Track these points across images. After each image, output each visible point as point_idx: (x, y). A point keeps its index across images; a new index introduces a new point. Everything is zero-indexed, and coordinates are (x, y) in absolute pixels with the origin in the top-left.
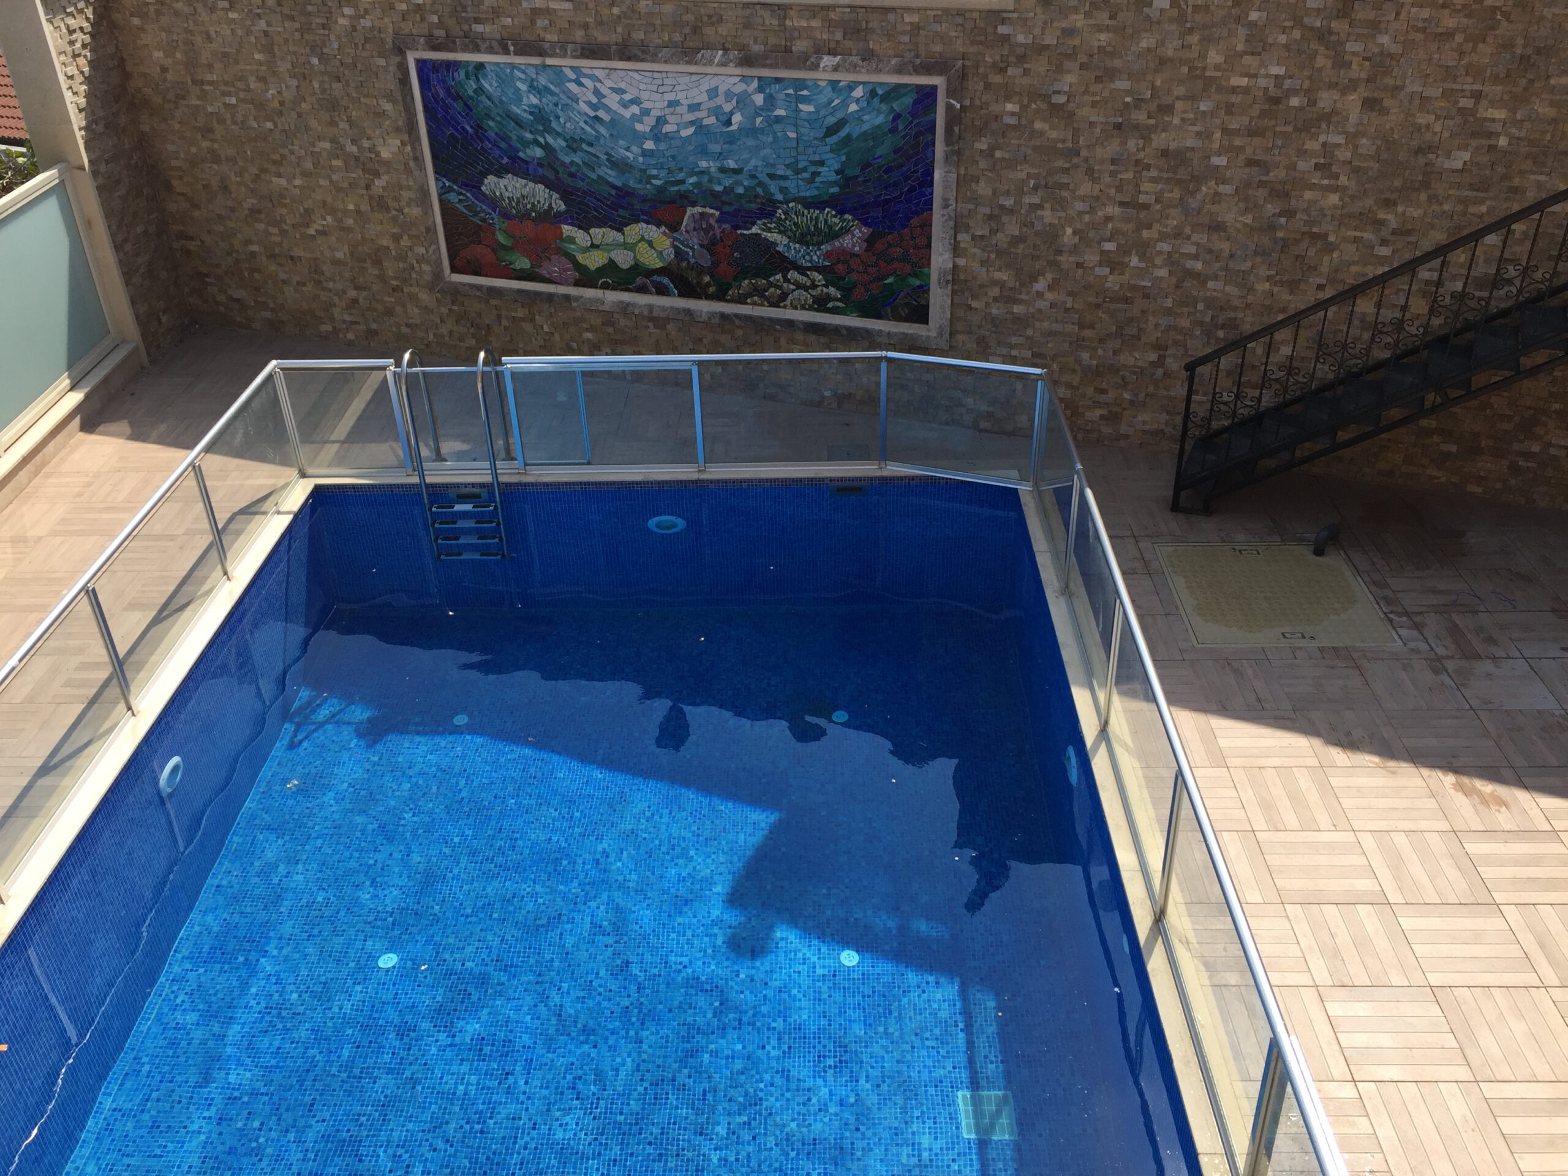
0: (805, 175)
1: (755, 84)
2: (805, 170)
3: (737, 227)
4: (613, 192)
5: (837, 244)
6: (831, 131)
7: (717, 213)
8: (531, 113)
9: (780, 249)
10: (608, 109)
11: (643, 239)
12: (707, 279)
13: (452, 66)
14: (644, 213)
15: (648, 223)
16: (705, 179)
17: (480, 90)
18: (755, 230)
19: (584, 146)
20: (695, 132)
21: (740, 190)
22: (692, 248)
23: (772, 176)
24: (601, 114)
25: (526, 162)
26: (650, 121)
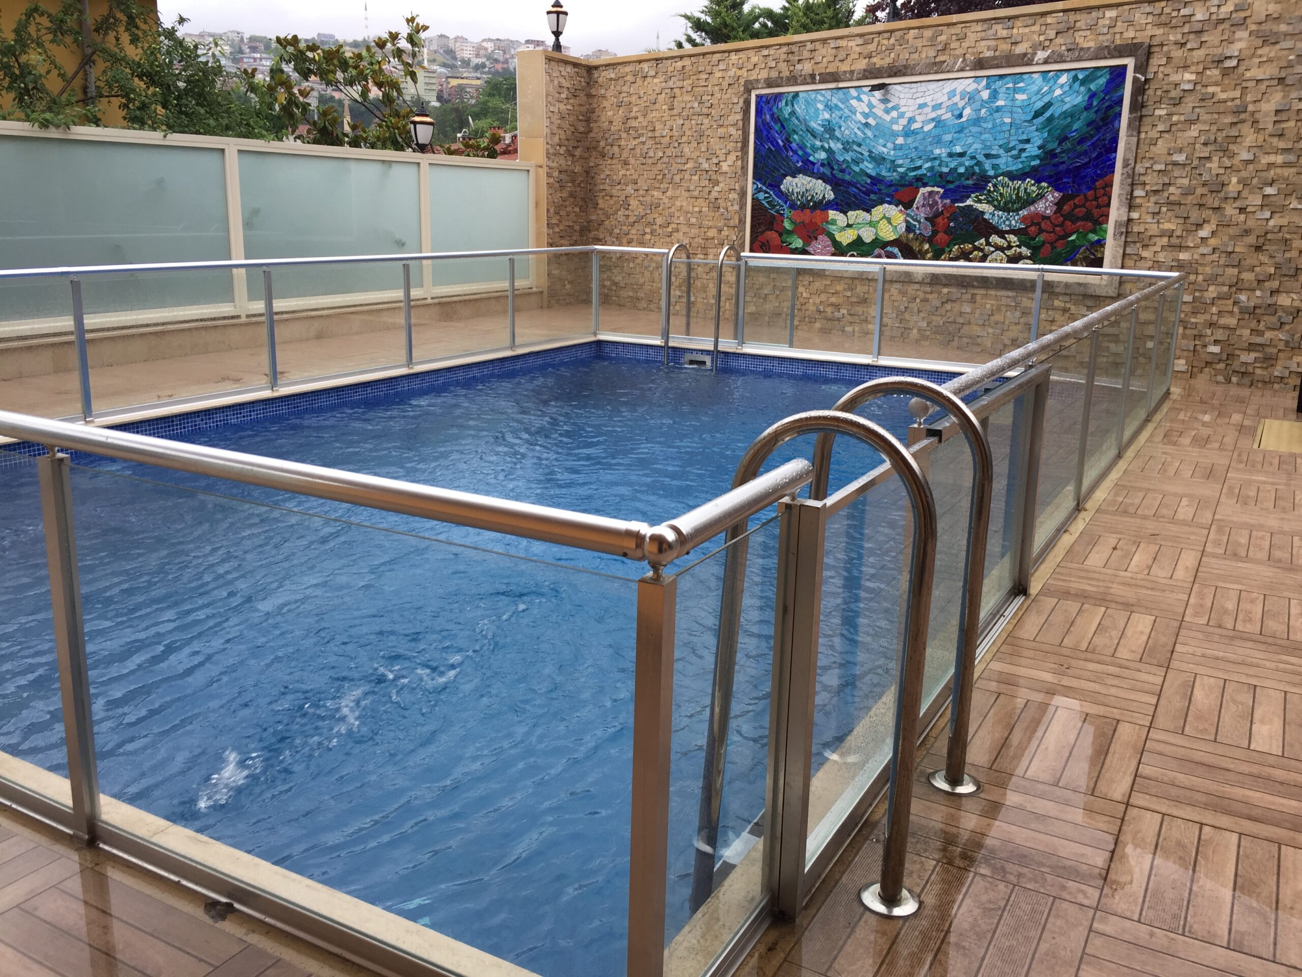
0: (1014, 152)
1: (984, 82)
2: (1013, 148)
3: (954, 201)
4: (869, 181)
5: (1032, 208)
6: (1038, 114)
7: (941, 191)
8: (823, 126)
9: (986, 216)
10: (875, 116)
11: (884, 217)
12: (926, 246)
13: (778, 97)
14: (888, 195)
15: (890, 203)
16: (937, 163)
17: (793, 113)
18: (969, 202)
19: (855, 147)
20: (935, 127)
21: (961, 170)
22: (919, 222)
23: (987, 156)
24: (871, 121)
25: (813, 164)
26: (903, 122)
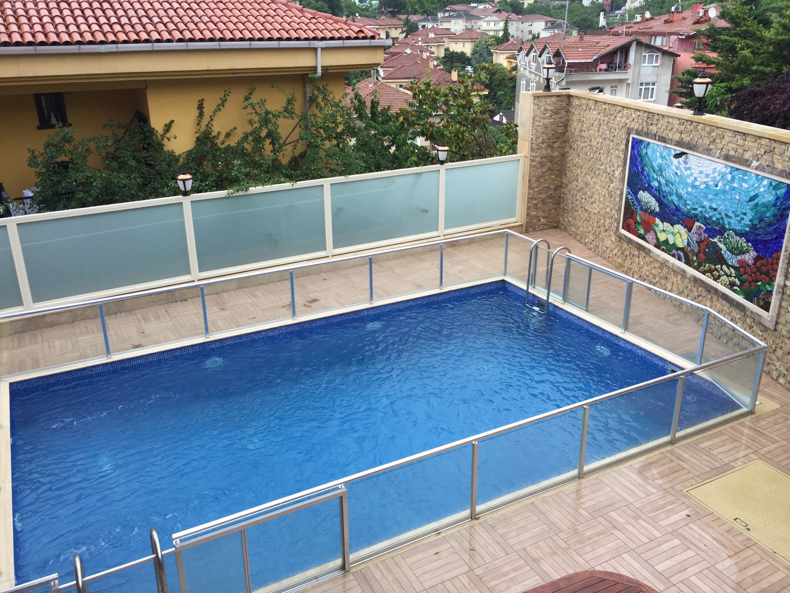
0: (739, 218)
1: (729, 169)
2: (738, 216)
3: (709, 236)
4: (674, 208)
5: (743, 257)
6: (752, 199)
7: (705, 228)
8: (658, 166)
9: (722, 252)
10: (681, 171)
11: (679, 232)
12: (695, 258)
13: (641, 142)
14: (682, 220)
15: (682, 225)
16: (704, 210)
17: (646, 154)
18: (715, 240)
19: (670, 185)
20: (705, 187)
21: (714, 219)
22: (693, 242)
23: (727, 215)
24: (678, 172)
25: (652, 188)
26: (692, 178)
